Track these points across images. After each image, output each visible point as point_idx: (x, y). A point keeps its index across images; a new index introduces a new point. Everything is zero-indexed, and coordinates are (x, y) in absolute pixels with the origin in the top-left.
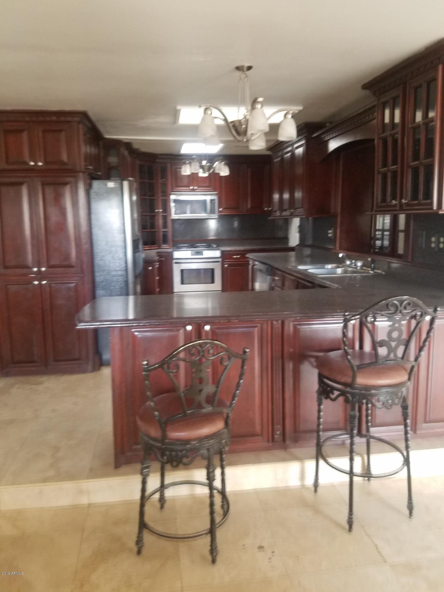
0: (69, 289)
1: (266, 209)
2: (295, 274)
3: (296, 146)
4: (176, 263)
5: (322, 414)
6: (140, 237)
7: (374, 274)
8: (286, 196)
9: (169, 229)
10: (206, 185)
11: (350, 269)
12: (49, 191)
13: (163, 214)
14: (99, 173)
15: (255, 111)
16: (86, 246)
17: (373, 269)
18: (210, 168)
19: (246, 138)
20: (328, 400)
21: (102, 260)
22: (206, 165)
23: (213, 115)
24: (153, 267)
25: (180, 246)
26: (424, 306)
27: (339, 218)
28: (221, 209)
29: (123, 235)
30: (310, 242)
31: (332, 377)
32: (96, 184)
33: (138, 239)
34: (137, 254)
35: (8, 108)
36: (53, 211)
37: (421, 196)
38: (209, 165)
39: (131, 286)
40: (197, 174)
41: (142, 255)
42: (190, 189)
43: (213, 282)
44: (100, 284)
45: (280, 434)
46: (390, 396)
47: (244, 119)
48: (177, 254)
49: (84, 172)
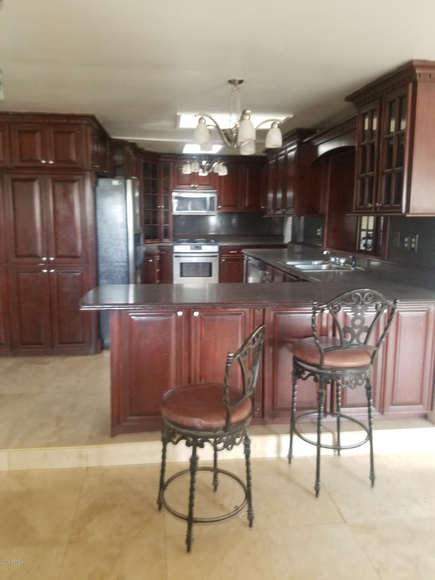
0: (75, 277)
1: (263, 207)
2: (283, 269)
3: (289, 149)
4: (176, 256)
5: (296, 392)
6: (141, 231)
7: (355, 270)
8: (279, 195)
9: (171, 225)
10: (207, 183)
11: (334, 266)
12: (59, 187)
13: (165, 210)
14: (106, 171)
15: (244, 121)
16: (91, 239)
17: (354, 267)
18: (209, 168)
19: (237, 145)
20: (300, 380)
21: (105, 252)
22: (206, 165)
23: (207, 124)
24: (154, 259)
25: (180, 241)
26: (384, 298)
27: (327, 218)
28: (220, 207)
29: (125, 229)
30: (301, 240)
31: (304, 359)
32: (102, 182)
33: (140, 234)
34: (138, 247)
35: (24, 111)
36: (62, 206)
37: (393, 201)
38: (209, 165)
39: (132, 276)
40: (198, 173)
41: (143, 249)
42: (191, 187)
43: (210, 275)
44: (103, 274)
45: (259, 411)
46: (353, 377)
47: (235, 128)
48: (177, 248)
49: (90, 171)
